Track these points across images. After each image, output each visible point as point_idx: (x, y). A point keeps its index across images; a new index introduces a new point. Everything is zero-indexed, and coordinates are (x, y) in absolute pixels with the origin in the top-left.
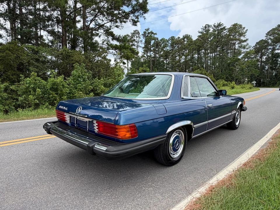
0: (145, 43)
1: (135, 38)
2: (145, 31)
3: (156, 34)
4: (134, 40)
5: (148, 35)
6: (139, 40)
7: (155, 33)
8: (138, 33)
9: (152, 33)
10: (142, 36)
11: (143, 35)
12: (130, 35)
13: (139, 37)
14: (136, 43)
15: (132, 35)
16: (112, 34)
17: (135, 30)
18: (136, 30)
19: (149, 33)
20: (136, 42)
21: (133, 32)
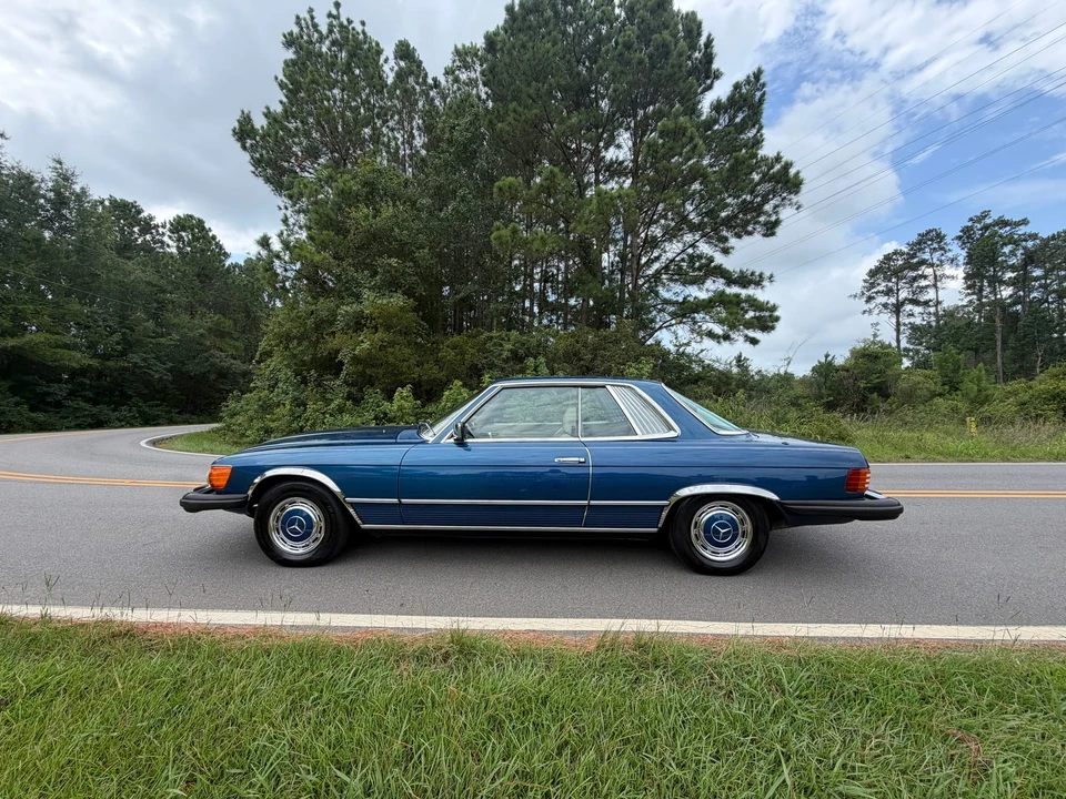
0: (967, 264)
1: (926, 256)
2: (970, 224)
3: (1025, 222)
4: (923, 262)
5: (982, 235)
6: (943, 258)
7: (1016, 219)
8: (940, 237)
9: (1003, 223)
10: (956, 242)
11: (959, 238)
12: (906, 250)
13: (942, 249)
14: (929, 271)
15: (912, 249)
16: (720, 272)
17: (923, 231)
18: (928, 232)
19: (986, 227)
20: (932, 265)
21: (914, 238)
